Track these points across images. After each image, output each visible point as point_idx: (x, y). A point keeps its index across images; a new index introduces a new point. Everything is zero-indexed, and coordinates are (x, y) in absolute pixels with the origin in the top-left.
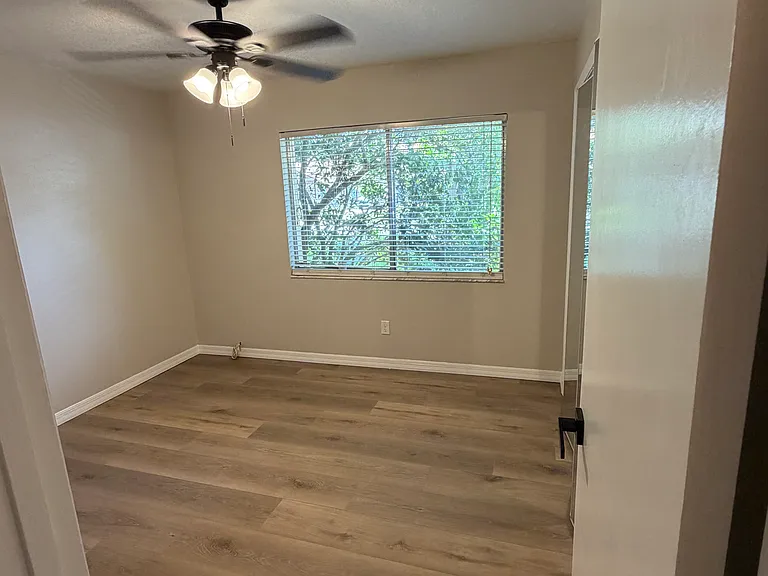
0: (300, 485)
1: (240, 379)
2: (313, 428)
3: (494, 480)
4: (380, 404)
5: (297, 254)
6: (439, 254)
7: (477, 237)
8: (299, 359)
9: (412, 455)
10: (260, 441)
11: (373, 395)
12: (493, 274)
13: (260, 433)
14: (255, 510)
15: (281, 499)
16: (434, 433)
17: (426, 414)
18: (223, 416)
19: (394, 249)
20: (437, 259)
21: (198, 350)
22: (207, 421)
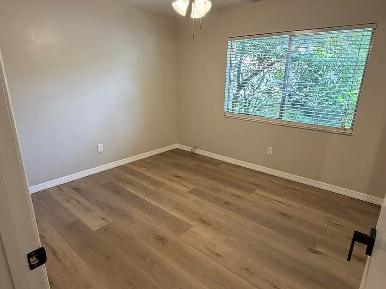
0: (203, 222)
1: (191, 163)
2: (218, 195)
3: (316, 252)
4: (258, 191)
5: (228, 105)
6: (311, 113)
7: (340, 105)
8: (221, 159)
9: (267, 223)
10: (192, 196)
11: (256, 186)
12: (345, 129)
13: (193, 192)
14: (180, 227)
15: (193, 226)
16: (285, 215)
17: (283, 203)
18: (179, 179)
19: (283, 107)
20: (309, 116)
21: (176, 146)
22: (171, 180)
